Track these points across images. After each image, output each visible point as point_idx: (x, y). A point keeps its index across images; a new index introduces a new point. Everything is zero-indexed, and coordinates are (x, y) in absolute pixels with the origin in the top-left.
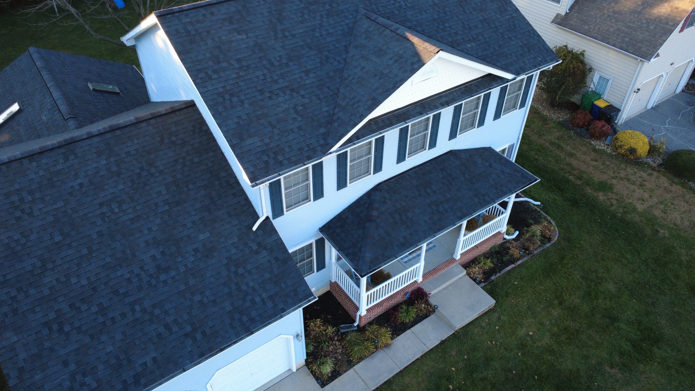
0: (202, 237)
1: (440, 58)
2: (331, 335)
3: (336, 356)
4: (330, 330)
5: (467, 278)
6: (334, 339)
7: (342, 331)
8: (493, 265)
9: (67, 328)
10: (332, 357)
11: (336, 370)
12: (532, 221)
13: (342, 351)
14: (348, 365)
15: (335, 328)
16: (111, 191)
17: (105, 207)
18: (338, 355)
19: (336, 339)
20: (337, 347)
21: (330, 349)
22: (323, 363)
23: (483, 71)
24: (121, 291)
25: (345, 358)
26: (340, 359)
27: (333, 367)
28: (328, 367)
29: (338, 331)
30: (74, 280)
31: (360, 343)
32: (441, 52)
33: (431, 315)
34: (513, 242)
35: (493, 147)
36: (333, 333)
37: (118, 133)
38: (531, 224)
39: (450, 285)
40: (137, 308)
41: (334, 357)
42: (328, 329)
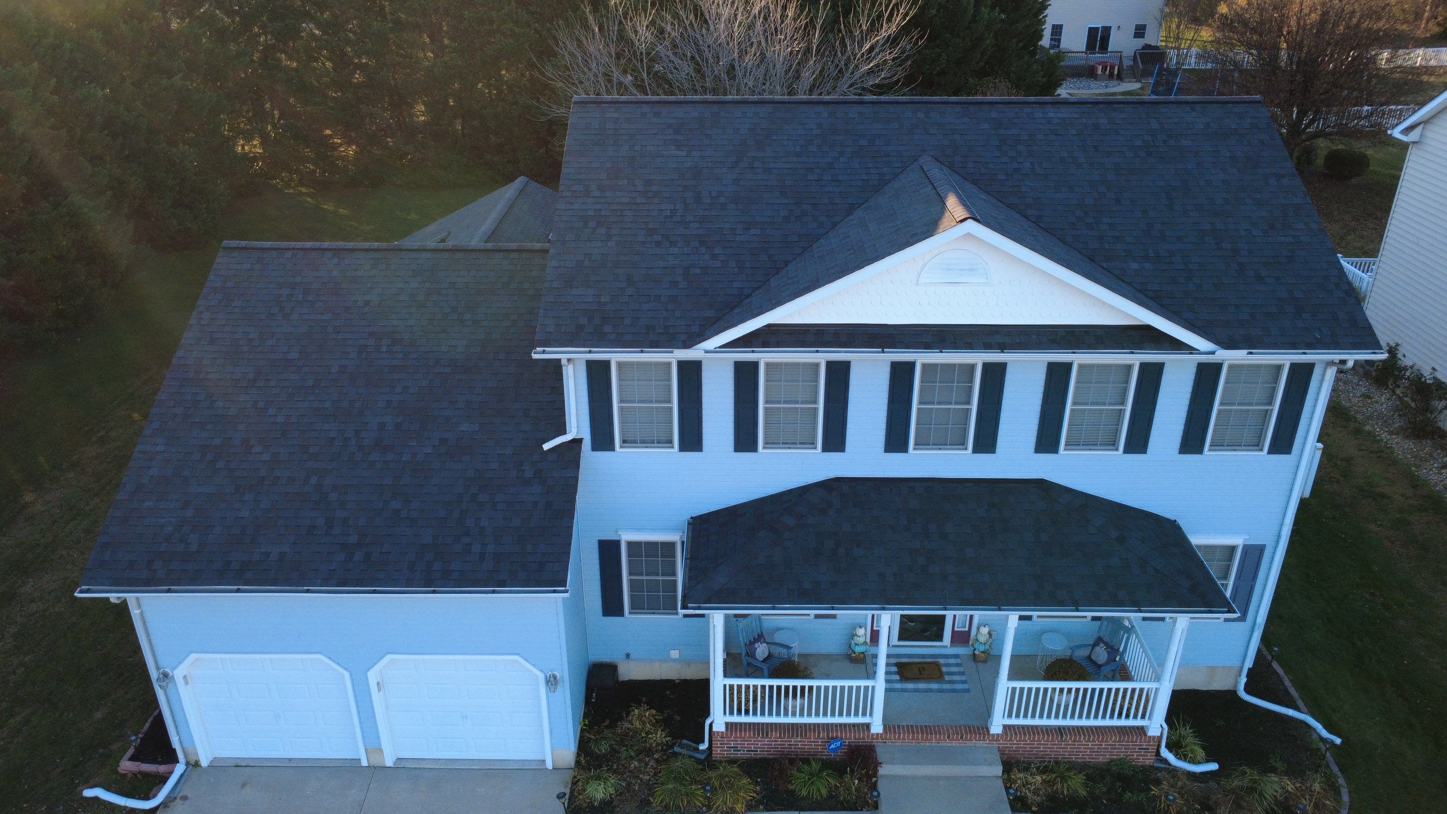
0: (465, 427)
1: (969, 236)
2: (654, 745)
3: (634, 782)
4: (659, 736)
5: (1000, 783)
6: (653, 754)
7: (677, 749)
8: (1084, 793)
9: (220, 464)
10: (625, 780)
11: (612, 802)
12: (1279, 765)
13: (650, 780)
14: (639, 806)
15: (668, 739)
16: (395, 323)
17: (374, 340)
18: (636, 782)
19: (656, 756)
20: (646, 768)
21: (633, 766)
22: (598, 778)
23: (1127, 315)
24: (312, 450)
25: (644, 794)
26: (635, 790)
27: (611, 795)
28: (601, 788)
29: (672, 747)
30: (271, 412)
31: (687, 781)
32: (970, 221)
33: (862, 810)
34: (1183, 778)
35: (1182, 523)
36: (658, 745)
37: (459, 255)
38: (1273, 770)
39: (947, 778)
40: (314, 480)
41: (628, 781)
42: (656, 734)
